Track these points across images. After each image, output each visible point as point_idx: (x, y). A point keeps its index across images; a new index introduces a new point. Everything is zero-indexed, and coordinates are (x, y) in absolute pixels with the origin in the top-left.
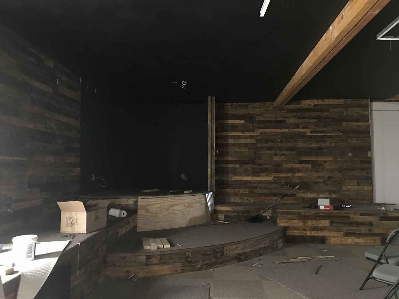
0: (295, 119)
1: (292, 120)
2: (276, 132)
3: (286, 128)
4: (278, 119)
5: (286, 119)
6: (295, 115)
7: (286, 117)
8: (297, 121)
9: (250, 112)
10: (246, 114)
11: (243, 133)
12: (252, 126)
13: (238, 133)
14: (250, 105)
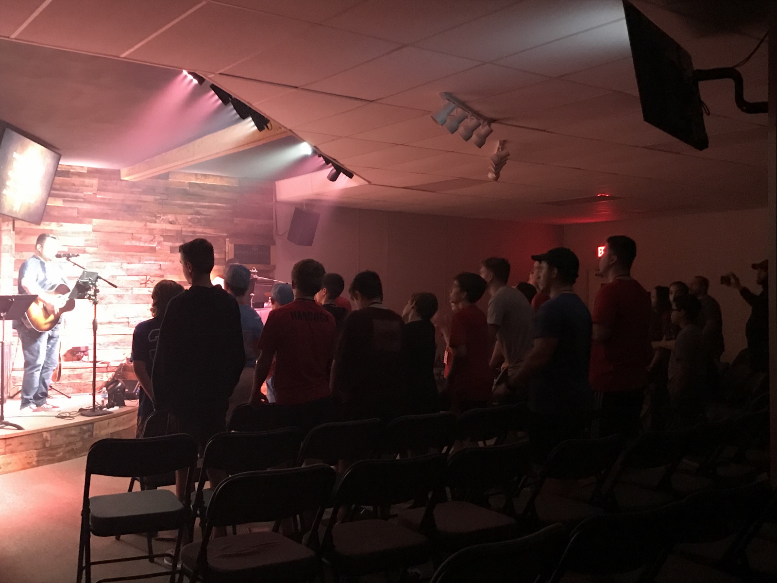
0: (157, 205)
1: (152, 207)
2: (123, 227)
3: (141, 221)
4: (126, 202)
7: (141, 201)
8: (161, 210)
9: (74, 185)
10: (65, 188)
11: (59, 225)
12: (78, 213)
13: (49, 225)
14: (74, 169)
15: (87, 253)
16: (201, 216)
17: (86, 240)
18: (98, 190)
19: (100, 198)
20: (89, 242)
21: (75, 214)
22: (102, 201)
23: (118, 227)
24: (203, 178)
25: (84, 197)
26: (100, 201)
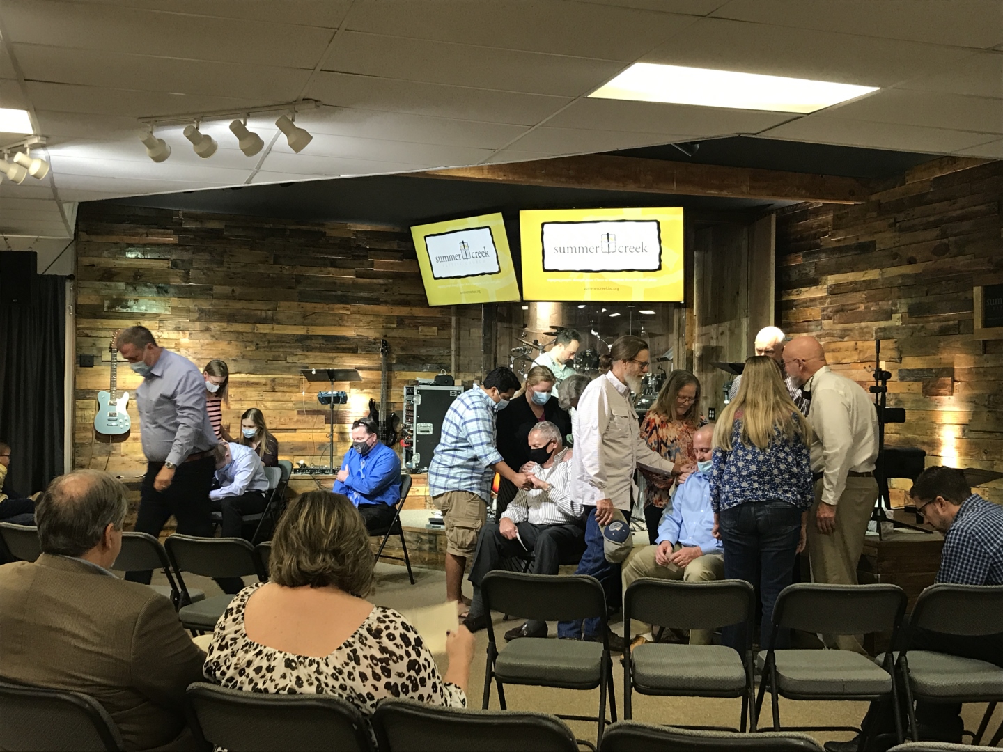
0: (894, 234)
1: (888, 239)
2: (856, 282)
3: (877, 268)
4: (861, 241)
5: (875, 237)
6: (893, 220)
7: (876, 233)
8: (897, 242)
9: (811, 228)
10: (806, 234)
11: (798, 292)
12: (815, 271)
13: (790, 294)
15: (823, 329)
16: (950, 239)
17: (823, 310)
18: (834, 230)
19: (836, 241)
20: (825, 313)
21: (813, 273)
22: (838, 245)
23: (851, 283)
26: (835, 245)
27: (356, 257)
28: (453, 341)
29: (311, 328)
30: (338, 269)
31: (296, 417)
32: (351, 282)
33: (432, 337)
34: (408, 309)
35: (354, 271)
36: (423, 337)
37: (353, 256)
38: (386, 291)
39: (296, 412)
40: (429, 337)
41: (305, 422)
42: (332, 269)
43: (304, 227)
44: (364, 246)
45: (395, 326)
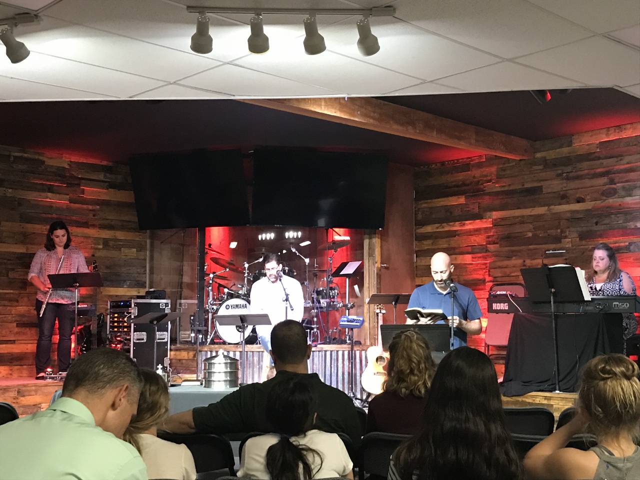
0: (561, 182)
1: (555, 185)
2: (523, 217)
3: (544, 206)
4: (525, 186)
5: (542, 183)
6: (560, 172)
7: (541, 181)
8: (565, 187)
9: (474, 177)
10: (468, 182)
11: (462, 224)
12: (479, 209)
13: (453, 226)
14: (474, 160)
15: (489, 251)
16: (618, 185)
17: (488, 237)
18: (497, 178)
19: (500, 186)
20: (490, 239)
21: (476, 210)
22: (502, 189)
23: (518, 217)
24: (617, 131)
25: (484, 189)
26: (499, 189)
27: (70, 185)
28: (148, 261)
29: (30, 246)
30: (54, 195)
31: (16, 330)
32: (65, 207)
33: (132, 257)
34: (113, 232)
35: (68, 197)
36: (124, 257)
37: (67, 183)
38: (94, 216)
39: (15, 324)
40: (129, 257)
41: (24, 334)
42: (50, 194)
43: (26, 155)
44: (77, 176)
45: (101, 247)
